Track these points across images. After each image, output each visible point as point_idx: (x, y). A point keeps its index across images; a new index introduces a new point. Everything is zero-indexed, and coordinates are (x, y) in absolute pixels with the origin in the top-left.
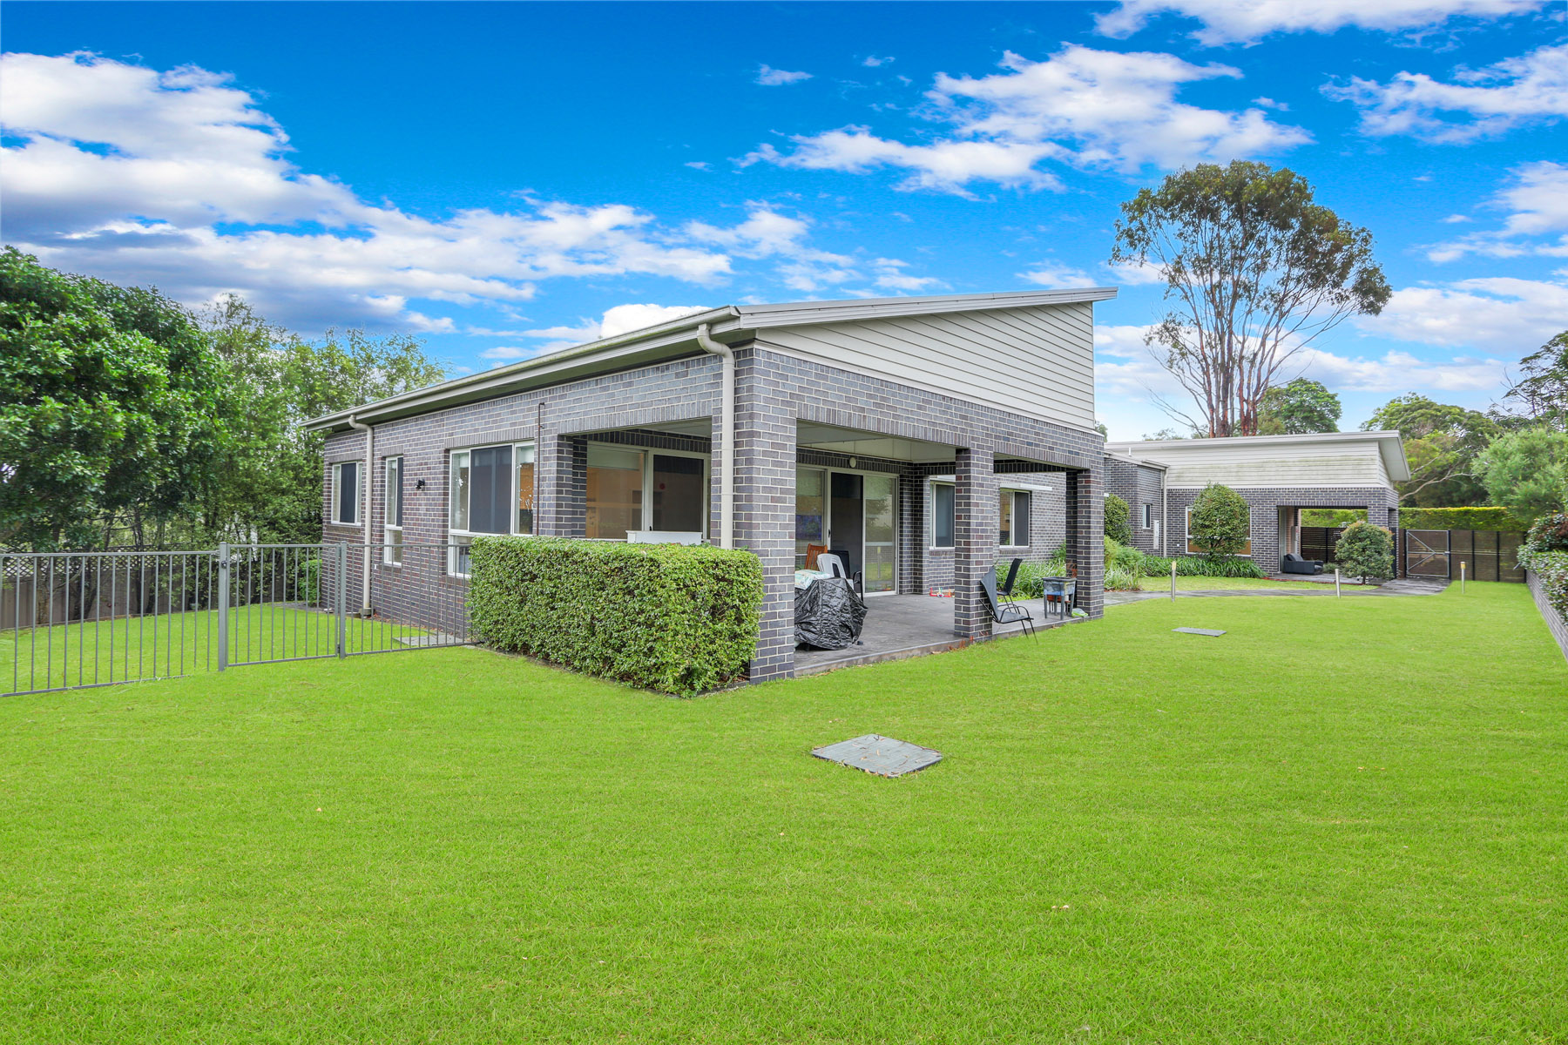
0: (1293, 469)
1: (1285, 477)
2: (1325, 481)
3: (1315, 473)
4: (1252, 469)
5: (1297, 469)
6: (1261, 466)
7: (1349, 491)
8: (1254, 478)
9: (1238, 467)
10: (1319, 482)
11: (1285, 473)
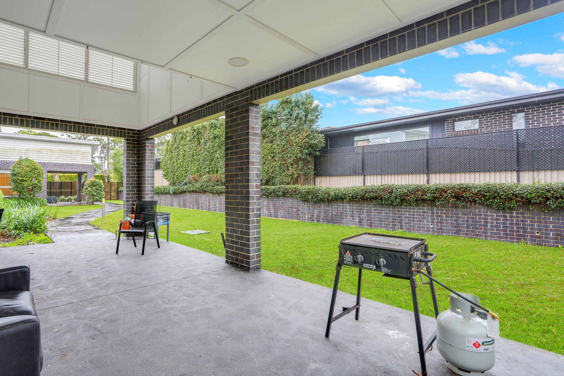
0: (56, 153)
1: (51, 157)
2: (69, 160)
3: (65, 156)
4: (34, 152)
5: (57, 154)
6: (39, 151)
7: (80, 165)
8: (35, 157)
9: (26, 150)
10: (67, 160)
11: (51, 155)
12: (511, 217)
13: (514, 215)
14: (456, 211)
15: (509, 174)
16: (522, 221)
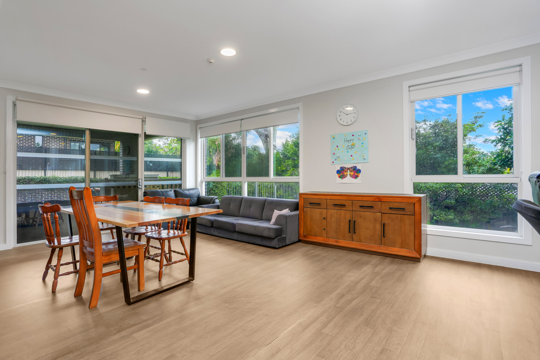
12: (54, 193)
13: (56, 192)
14: (24, 192)
15: (40, 172)
16: (59, 194)
